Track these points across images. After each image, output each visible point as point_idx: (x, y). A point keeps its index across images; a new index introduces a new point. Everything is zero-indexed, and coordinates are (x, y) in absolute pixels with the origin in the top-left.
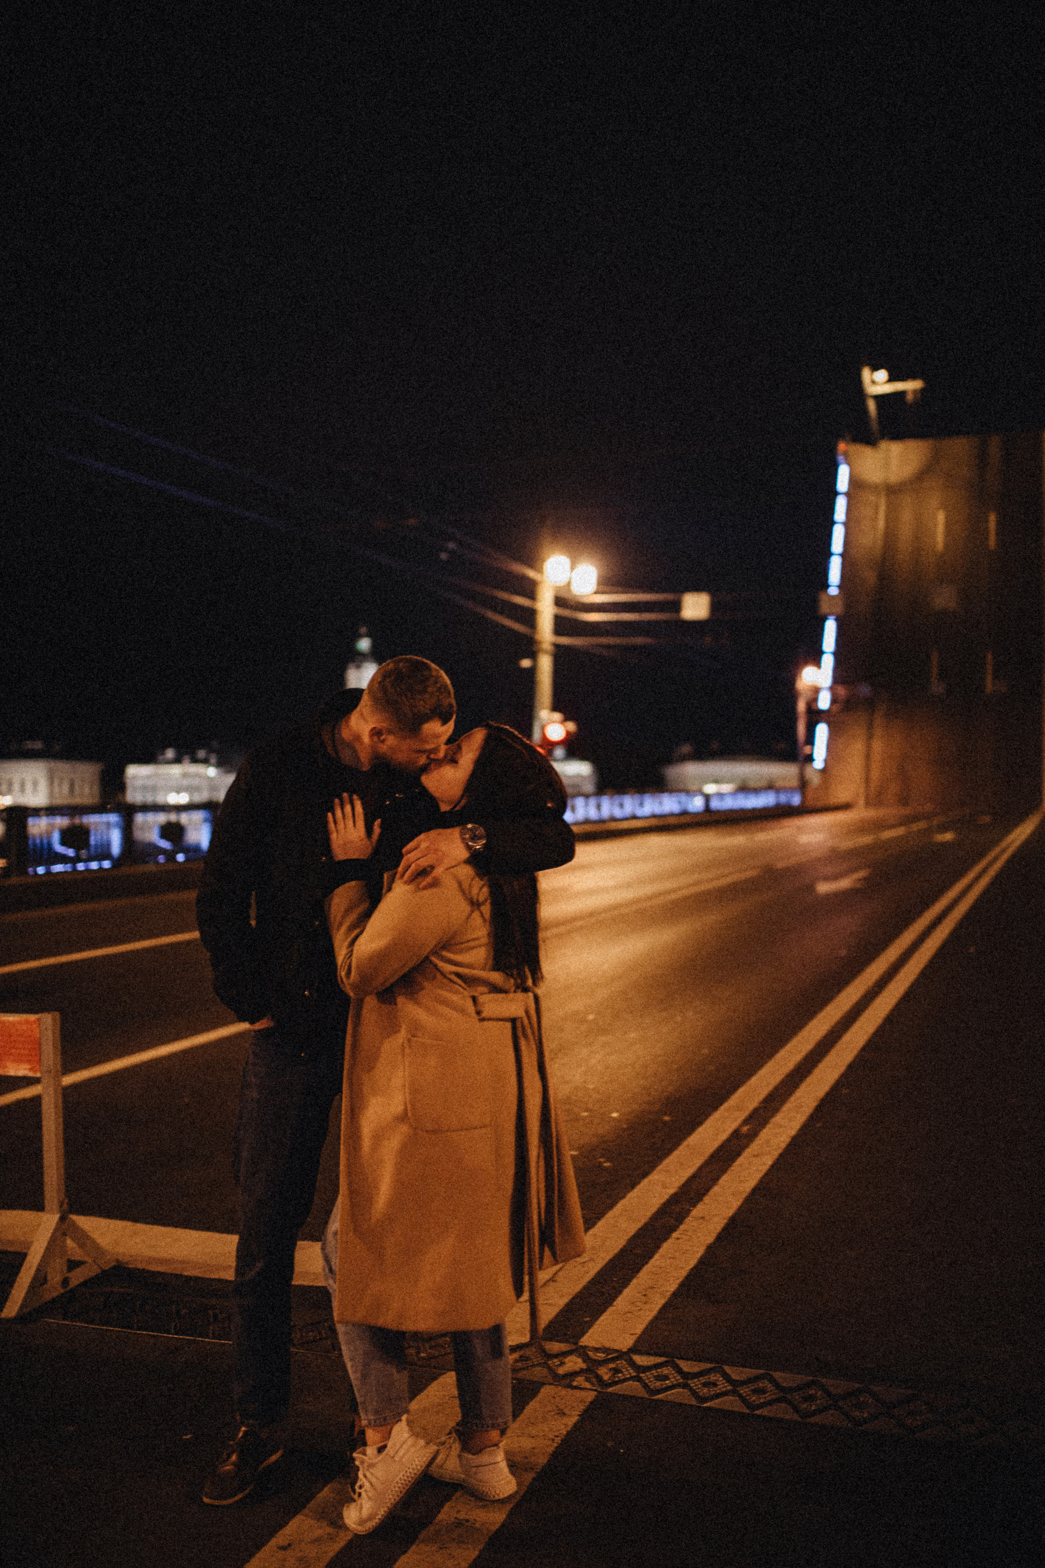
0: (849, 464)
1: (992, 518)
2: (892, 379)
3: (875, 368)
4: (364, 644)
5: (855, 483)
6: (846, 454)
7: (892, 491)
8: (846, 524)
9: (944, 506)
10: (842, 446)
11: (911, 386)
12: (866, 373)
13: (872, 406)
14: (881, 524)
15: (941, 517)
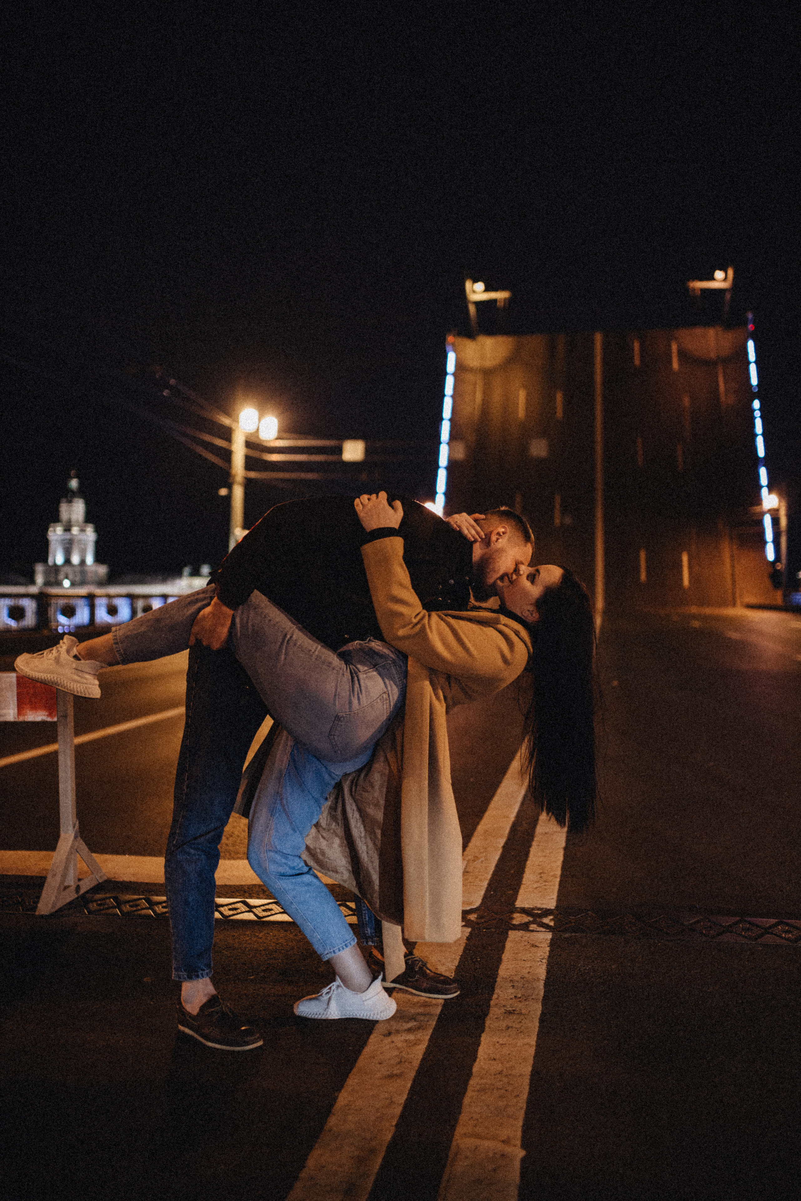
0: (455, 351)
1: (559, 397)
2: (487, 290)
3: (475, 281)
4: (74, 484)
5: (460, 366)
6: (453, 345)
7: (487, 373)
8: (453, 397)
9: (525, 387)
10: (450, 339)
11: (500, 295)
12: (468, 284)
13: (472, 309)
14: (479, 397)
15: (522, 396)
